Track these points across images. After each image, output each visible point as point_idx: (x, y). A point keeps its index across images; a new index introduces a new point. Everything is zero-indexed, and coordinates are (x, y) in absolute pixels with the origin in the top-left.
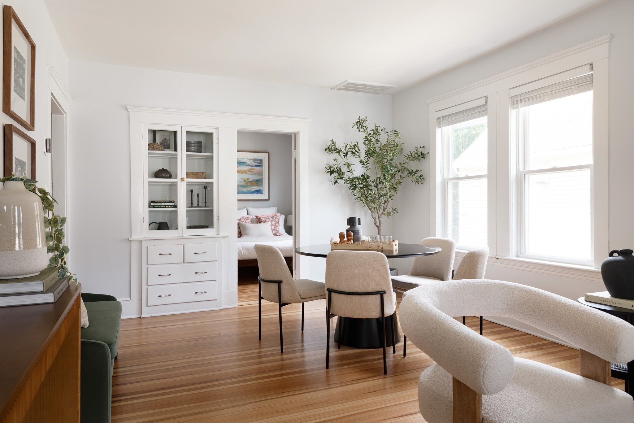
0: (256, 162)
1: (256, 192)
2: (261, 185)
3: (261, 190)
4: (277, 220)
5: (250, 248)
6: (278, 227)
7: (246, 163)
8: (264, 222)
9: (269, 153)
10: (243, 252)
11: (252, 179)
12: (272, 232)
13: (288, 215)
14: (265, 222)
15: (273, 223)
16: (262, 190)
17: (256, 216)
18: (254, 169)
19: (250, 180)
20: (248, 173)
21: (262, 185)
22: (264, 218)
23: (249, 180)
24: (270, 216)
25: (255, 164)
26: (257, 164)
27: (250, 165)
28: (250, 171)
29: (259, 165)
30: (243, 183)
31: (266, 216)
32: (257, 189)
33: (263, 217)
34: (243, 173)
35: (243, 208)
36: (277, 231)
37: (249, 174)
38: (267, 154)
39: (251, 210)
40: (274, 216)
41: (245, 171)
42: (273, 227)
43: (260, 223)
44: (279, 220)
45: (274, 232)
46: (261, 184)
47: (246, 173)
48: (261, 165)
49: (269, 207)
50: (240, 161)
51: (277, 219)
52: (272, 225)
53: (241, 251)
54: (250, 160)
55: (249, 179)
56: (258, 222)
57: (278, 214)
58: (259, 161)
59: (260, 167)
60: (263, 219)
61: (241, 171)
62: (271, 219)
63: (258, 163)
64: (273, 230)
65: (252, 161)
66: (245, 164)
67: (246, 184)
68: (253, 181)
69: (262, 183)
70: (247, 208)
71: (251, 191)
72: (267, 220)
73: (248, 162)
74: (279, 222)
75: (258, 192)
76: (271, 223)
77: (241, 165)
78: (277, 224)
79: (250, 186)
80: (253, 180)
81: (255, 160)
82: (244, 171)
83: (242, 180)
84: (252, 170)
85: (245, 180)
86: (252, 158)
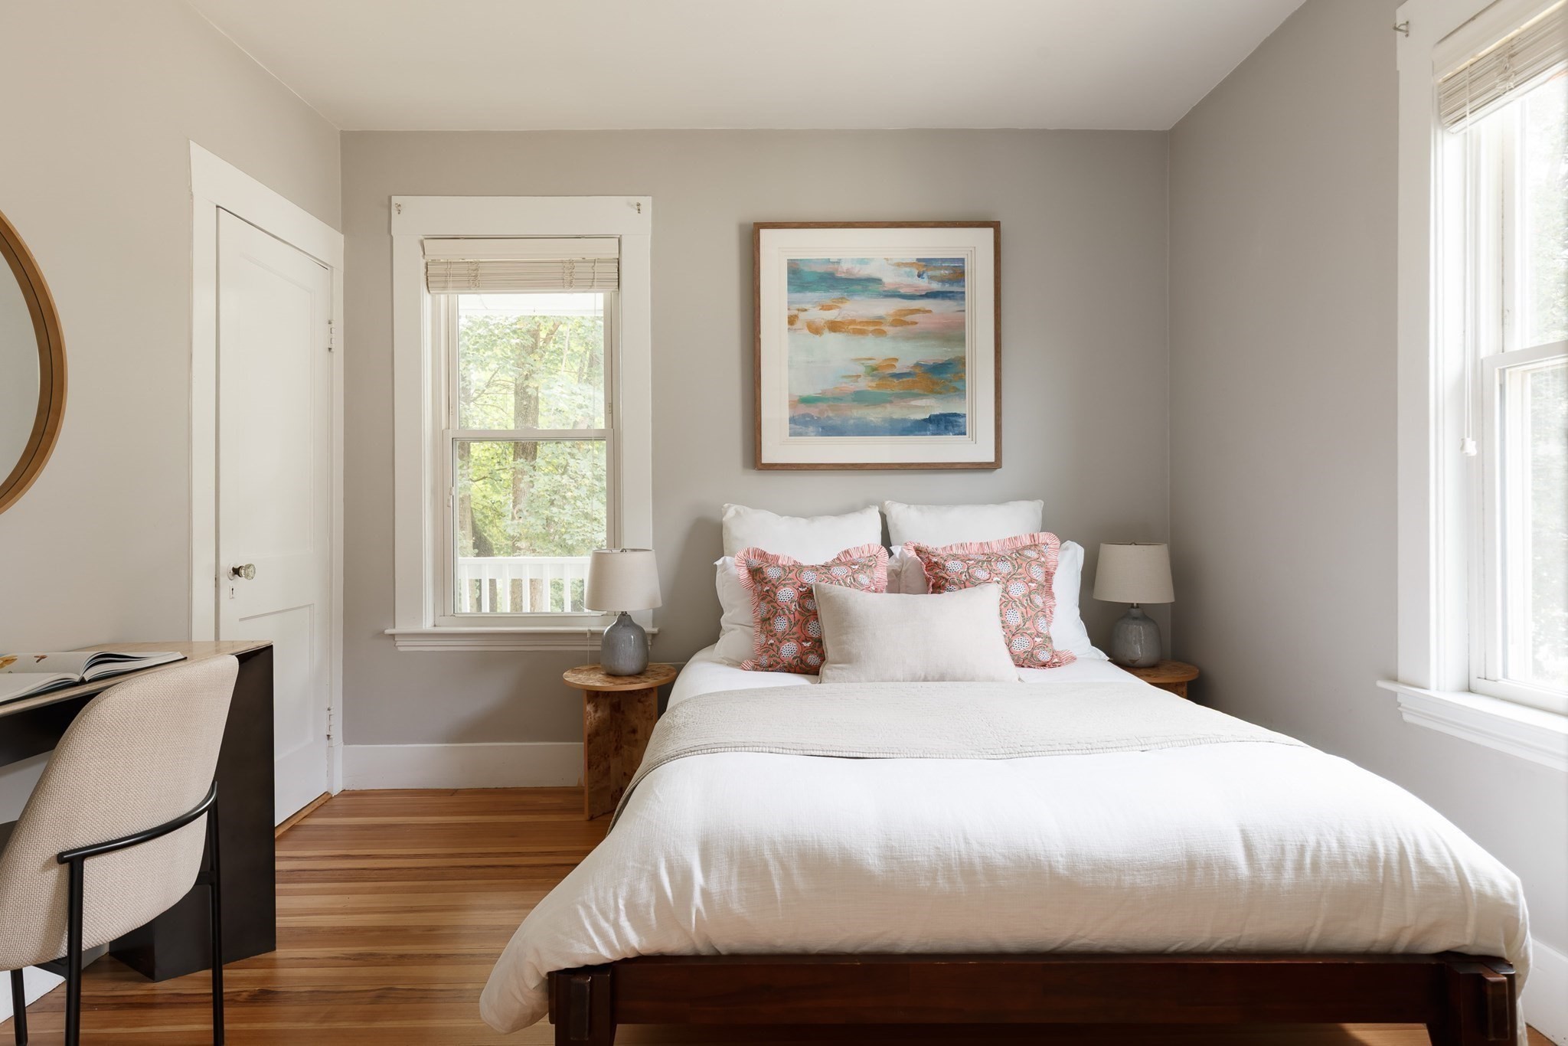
0: (930, 273)
1: (931, 427)
2: (956, 390)
3: (955, 415)
4: (1038, 573)
5: (768, 854)
6: (1046, 613)
7: (878, 281)
8: (963, 585)
9: (996, 226)
10: (705, 893)
11: (911, 362)
12: (1009, 645)
13: (1102, 545)
14: (967, 582)
15: (1018, 590)
16: (964, 416)
17: (918, 551)
18: (918, 311)
19: (900, 368)
20: (890, 330)
21: (960, 392)
22: (965, 559)
23: (897, 364)
24: (996, 548)
25: (924, 284)
26: (936, 286)
27: (902, 291)
28: (898, 322)
29: (947, 288)
30: (865, 384)
31: (975, 548)
32: (937, 412)
33: (955, 557)
34: (862, 332)
35: (867, 505)
36: (1038, 640)
37: (894, 338)
38: (989, 232)
39: (899, 513)
40: (1025, 548)
41: (877, 321)
42: (1015, 619)
43: (938, 588)
44: (1049, 575)
45: (1022, 645)
46: (958, 385)
47: (881, 333)
48: (955, 288)
49: (1001, 500)
50: (848, 271)
51: (1041, 565)
52: (1006, 602)
53: (688, 876)
54: (899, 265)
55: (896, 360)
56: (928, 580)
57: (1044, 537)
58: (946, 268)
59: (950, 298)
60: (954, 567)
61: (853, 322)
62: (1005, 568)
63: (942, 280)
64: (1011, 634)
65: (908, 269)
66: (873, 287)
67: (878, 386)
68: (917, 371)
69: (962, 379)
70: (881, 505)
71: (904, 420)
72: (982, 574)
73: (890, 278)
74: (1054, 588)
75: (943, 427)
76: (1005, 590)
77: (853, 293)
78: (1038, 600)
79: (901, 397)
80: (918, 365)
81: (925, 265)
82: (868, 323)
83: (860, 369)
84: (909, 318)
85: (874, 369)
86: (912, 257)
